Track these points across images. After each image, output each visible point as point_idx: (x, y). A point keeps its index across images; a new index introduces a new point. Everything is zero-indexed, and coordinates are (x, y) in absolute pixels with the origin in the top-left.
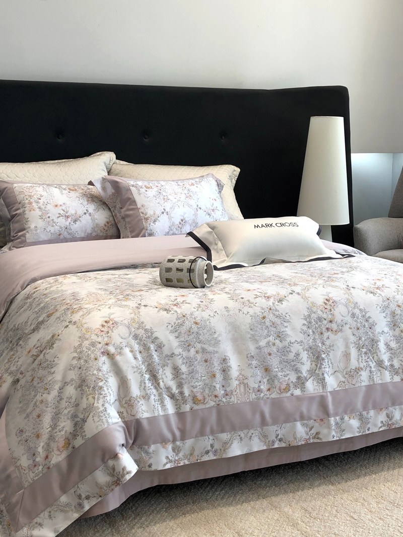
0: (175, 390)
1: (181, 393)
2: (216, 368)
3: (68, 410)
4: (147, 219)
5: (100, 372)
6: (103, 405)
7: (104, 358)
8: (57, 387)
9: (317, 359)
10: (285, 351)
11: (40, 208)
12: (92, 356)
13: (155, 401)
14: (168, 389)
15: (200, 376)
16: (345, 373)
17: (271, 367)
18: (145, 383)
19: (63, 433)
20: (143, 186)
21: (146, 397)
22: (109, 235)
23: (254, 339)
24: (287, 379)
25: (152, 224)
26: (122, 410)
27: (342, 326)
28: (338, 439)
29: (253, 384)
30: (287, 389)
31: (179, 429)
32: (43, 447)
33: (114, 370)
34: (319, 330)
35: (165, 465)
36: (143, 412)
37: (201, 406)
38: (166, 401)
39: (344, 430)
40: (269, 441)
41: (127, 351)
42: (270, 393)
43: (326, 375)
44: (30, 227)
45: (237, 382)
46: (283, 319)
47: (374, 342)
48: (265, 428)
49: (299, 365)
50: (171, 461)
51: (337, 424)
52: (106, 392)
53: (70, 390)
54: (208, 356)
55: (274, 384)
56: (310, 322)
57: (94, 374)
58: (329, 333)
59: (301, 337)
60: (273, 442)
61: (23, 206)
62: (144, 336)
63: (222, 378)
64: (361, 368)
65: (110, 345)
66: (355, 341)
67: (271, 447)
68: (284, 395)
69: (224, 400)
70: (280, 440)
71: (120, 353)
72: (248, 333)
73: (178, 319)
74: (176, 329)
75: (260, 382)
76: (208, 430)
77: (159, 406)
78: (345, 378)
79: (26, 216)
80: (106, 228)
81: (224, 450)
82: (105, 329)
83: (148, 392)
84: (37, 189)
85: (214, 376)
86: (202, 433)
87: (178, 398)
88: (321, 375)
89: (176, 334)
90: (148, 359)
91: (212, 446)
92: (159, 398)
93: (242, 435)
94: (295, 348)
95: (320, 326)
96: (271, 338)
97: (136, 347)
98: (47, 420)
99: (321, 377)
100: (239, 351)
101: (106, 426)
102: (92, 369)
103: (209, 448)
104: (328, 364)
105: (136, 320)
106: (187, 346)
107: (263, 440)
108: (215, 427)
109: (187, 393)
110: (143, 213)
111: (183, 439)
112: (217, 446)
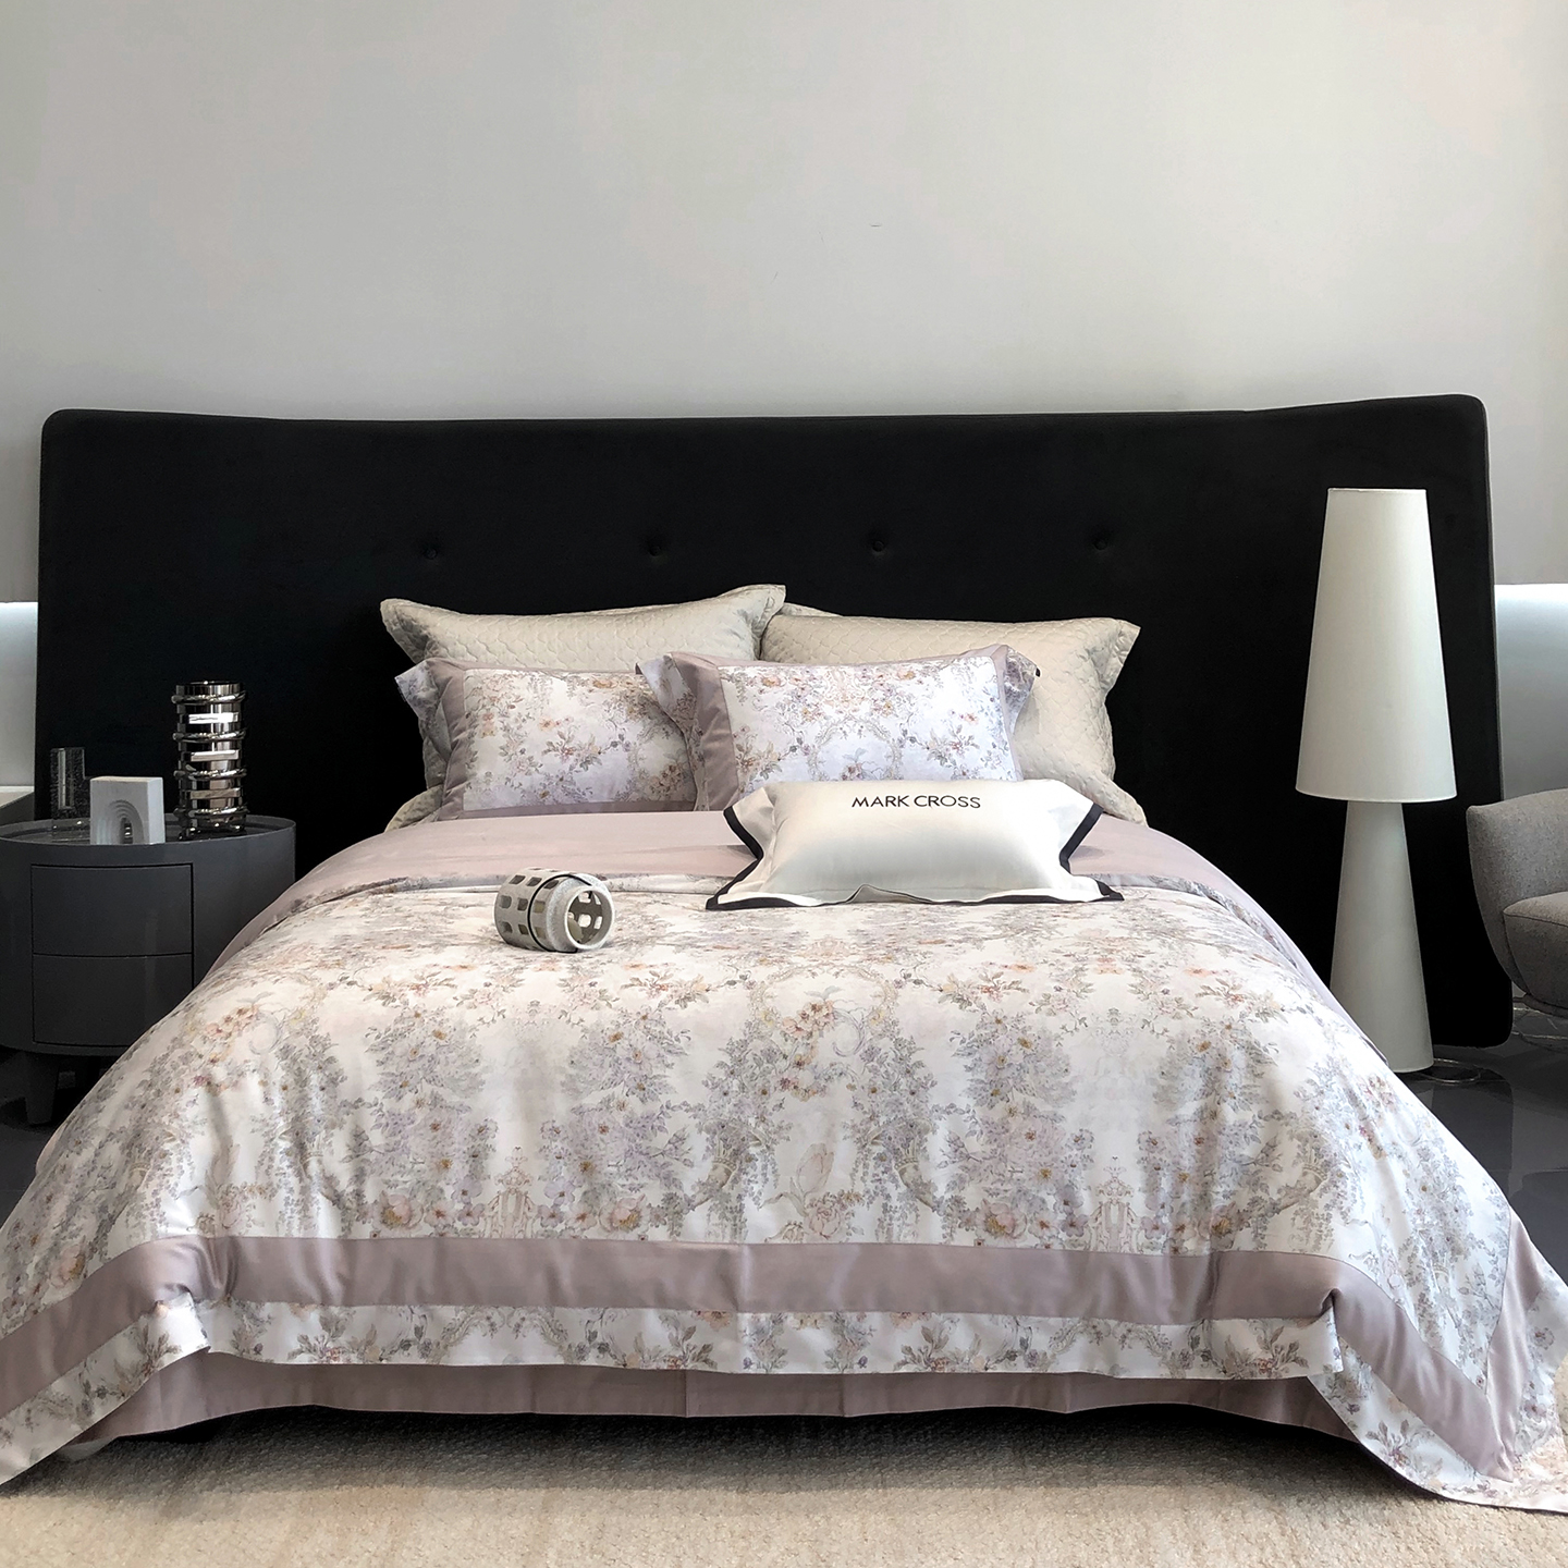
0: (345, 1185)
1: (359, 1194)
2: (456, 1146)
3: (98, 1192)
4: (746, 764)
5: (175, 1121)
6: (155, 1193)
7: (198, 1092)
8: (96, 1142)
9: (734, 1153)
10: (645, 1126)
11: (506, 729)
12: (173, 1084)
13: (287, 1204)
14: (329, 1180)
15: (411, 1159)
16: (807, 1202)
17: (598, 1163)
18: (271, 1159)
19: (77, 1241)
20: (758, 680)
21: (267, 1191)
22: (674, 798)
23: (572, 1088)
24: (636, 1196)
25: (758, 777)
26: (213, 1212)
27: (830, 1078)
28: (763, 1371)
29: (539, 1196)
30: (632, 1221)
31: (340, 1277)
32: (37, 1265)
33: (213, 1120)
34: (760, 1083)
35: (294, 1355)
36: (252, 1222)
37: (398, 1233)
38: (315, 1206)
39: (783, 1353)
40: (570, 1346)
41: (253, 1083)
42: (585, 1225)
43: (748, 1202)
44: (475, 774)
45: (502, 1188)
46: (669, 1046)
47: (913, 1133)
48: (558, 1309)
49: (677, 1166)
50: (311, 1350)
51: (759, 1331)
52: (174, 1164)
53: (113, 1152)
54: (441, 1116)
55: (598, 1205)
56: (740, 1061)
57: (160, 1124)
58: (787, 1094)
59: (701, 1096)
60: (581, 1350)
61: (473, 725)
62: (306, 1052)
63: (466, 1173)
64: (857, 1196)
65: (219, 1063)
66: (858, 1122)
67: (575, 1362)
68: (621, 1235)
69: (459, 1225)
70: (603, 1348)
71: (235, 1085)
72: (562, 1070)
73: (401, 1019)
74: (384, 1044)
75: (562, 1195)
76: (410, 1291)
77: (297, 1216)
78: (806, 1215)
79: (473, 748)
80: (666, 782)
81: (446, 1347)
82: (226, 1029)
83: (275, 1180)
84: (516, 682)
85: (446, 1165)
86: (394, 1297)
87: (348, 1204)
88: (734, 1199)
89: (381, 1056)
90: (297, 1106)
91: (419, 1331)
92: (301, 1197)
93: (496, 1318)
94: (678, 1122)
95: (764, 1073)
96: (619, 1091)
97: (279, 1074)
98: (59, 1208)
99: (734, 1203)
100: (528, 1114)
101: (148, 1239)
102: (161, 1112)
103: (412, 1336)
104: (764, 1175)
105: (305, 1013)
106: (398, 1085)
107: (556, 1340)
108: (429, 1289)
109: (370, 1195)
110: (741, 749)
111: (348, 1301)
112: (431, 1335)
